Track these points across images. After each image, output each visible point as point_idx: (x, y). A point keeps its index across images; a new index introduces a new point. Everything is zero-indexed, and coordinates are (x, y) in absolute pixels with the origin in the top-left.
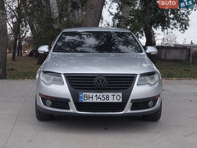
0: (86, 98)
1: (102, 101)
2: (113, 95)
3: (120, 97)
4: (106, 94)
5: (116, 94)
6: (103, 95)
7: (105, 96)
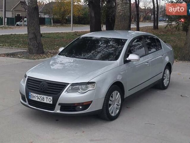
0: (32, 97)
1: (40, 101)
2: (47, 98)
3: (51, 100)
4: (42, 96)
5: (49, 97)
6: (41, 97)
7: (42, 97)
